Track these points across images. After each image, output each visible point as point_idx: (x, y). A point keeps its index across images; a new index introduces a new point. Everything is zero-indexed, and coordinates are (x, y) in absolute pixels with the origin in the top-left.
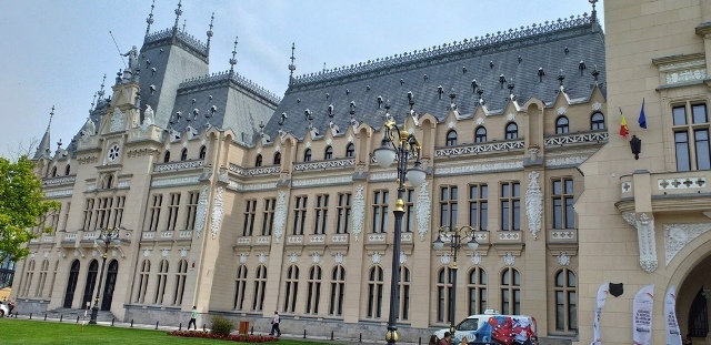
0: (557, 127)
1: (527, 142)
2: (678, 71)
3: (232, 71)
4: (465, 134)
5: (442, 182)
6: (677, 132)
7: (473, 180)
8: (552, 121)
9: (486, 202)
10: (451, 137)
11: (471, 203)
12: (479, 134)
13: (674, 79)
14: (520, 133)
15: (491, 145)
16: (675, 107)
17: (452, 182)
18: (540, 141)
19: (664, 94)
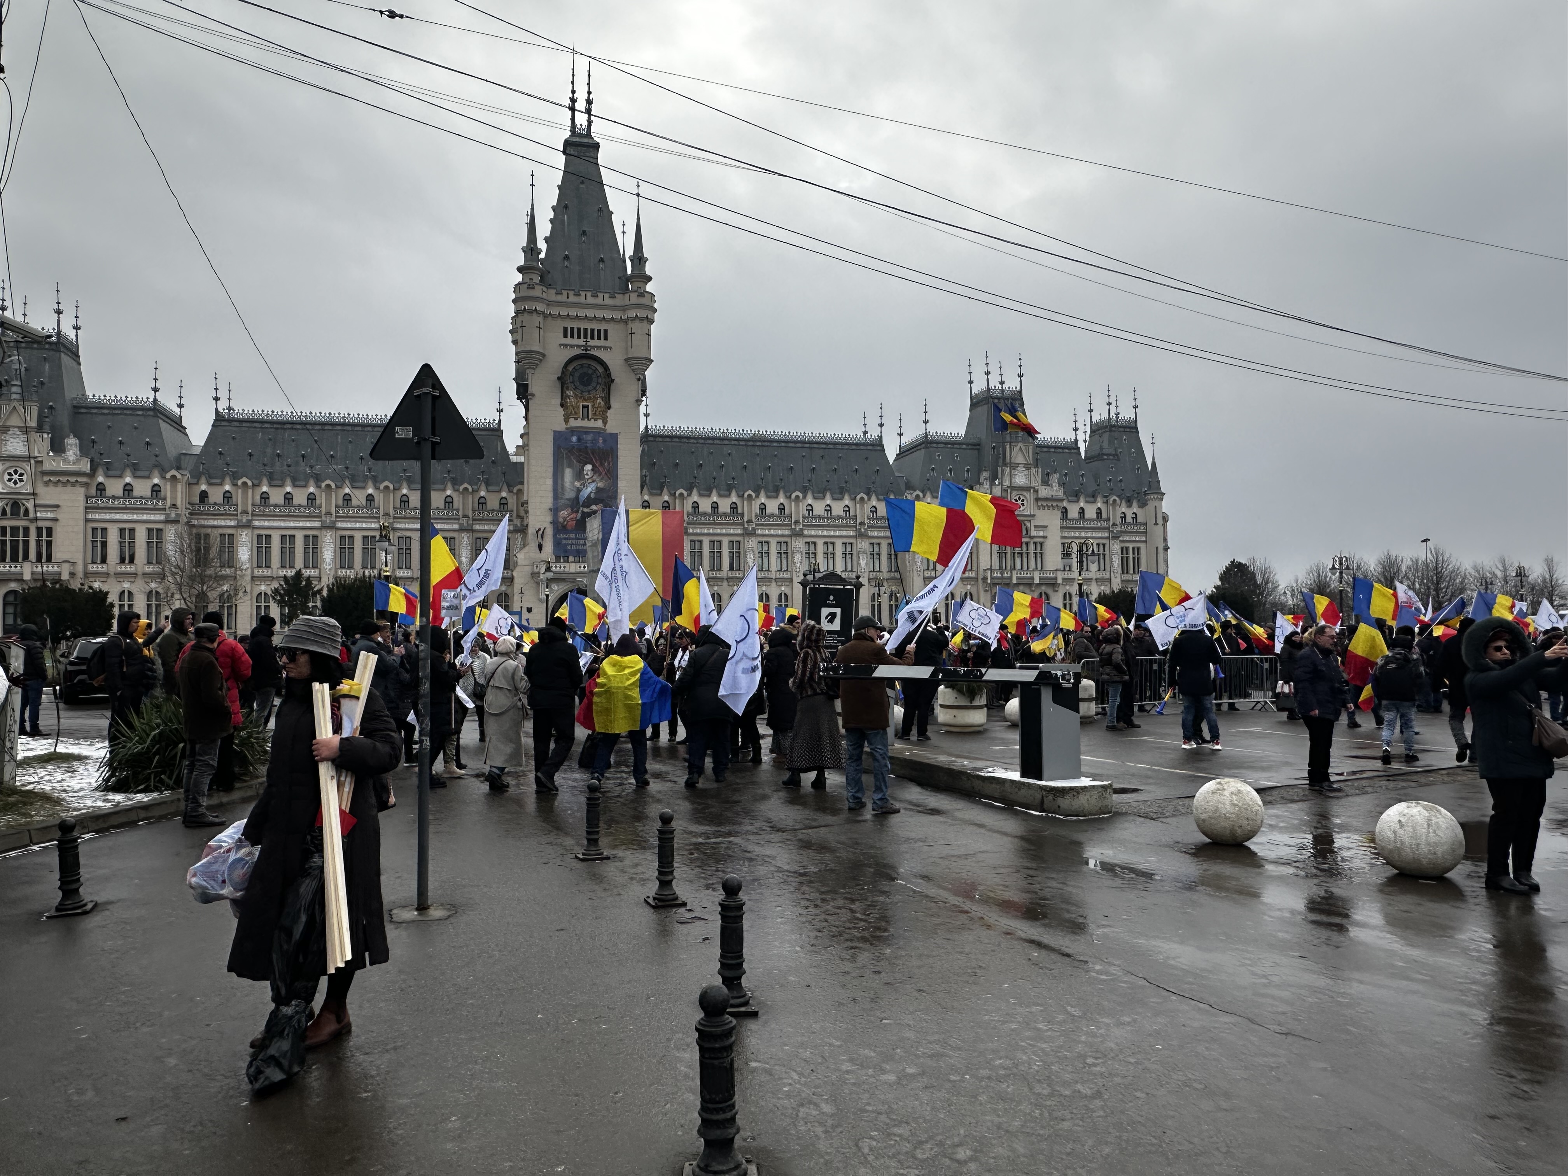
0: (479, 503)
1: (461, 513)
3: (155, 400)
5: (399, 533)
10: (404, 501)
14: (456, 505)
18: (470, 514)
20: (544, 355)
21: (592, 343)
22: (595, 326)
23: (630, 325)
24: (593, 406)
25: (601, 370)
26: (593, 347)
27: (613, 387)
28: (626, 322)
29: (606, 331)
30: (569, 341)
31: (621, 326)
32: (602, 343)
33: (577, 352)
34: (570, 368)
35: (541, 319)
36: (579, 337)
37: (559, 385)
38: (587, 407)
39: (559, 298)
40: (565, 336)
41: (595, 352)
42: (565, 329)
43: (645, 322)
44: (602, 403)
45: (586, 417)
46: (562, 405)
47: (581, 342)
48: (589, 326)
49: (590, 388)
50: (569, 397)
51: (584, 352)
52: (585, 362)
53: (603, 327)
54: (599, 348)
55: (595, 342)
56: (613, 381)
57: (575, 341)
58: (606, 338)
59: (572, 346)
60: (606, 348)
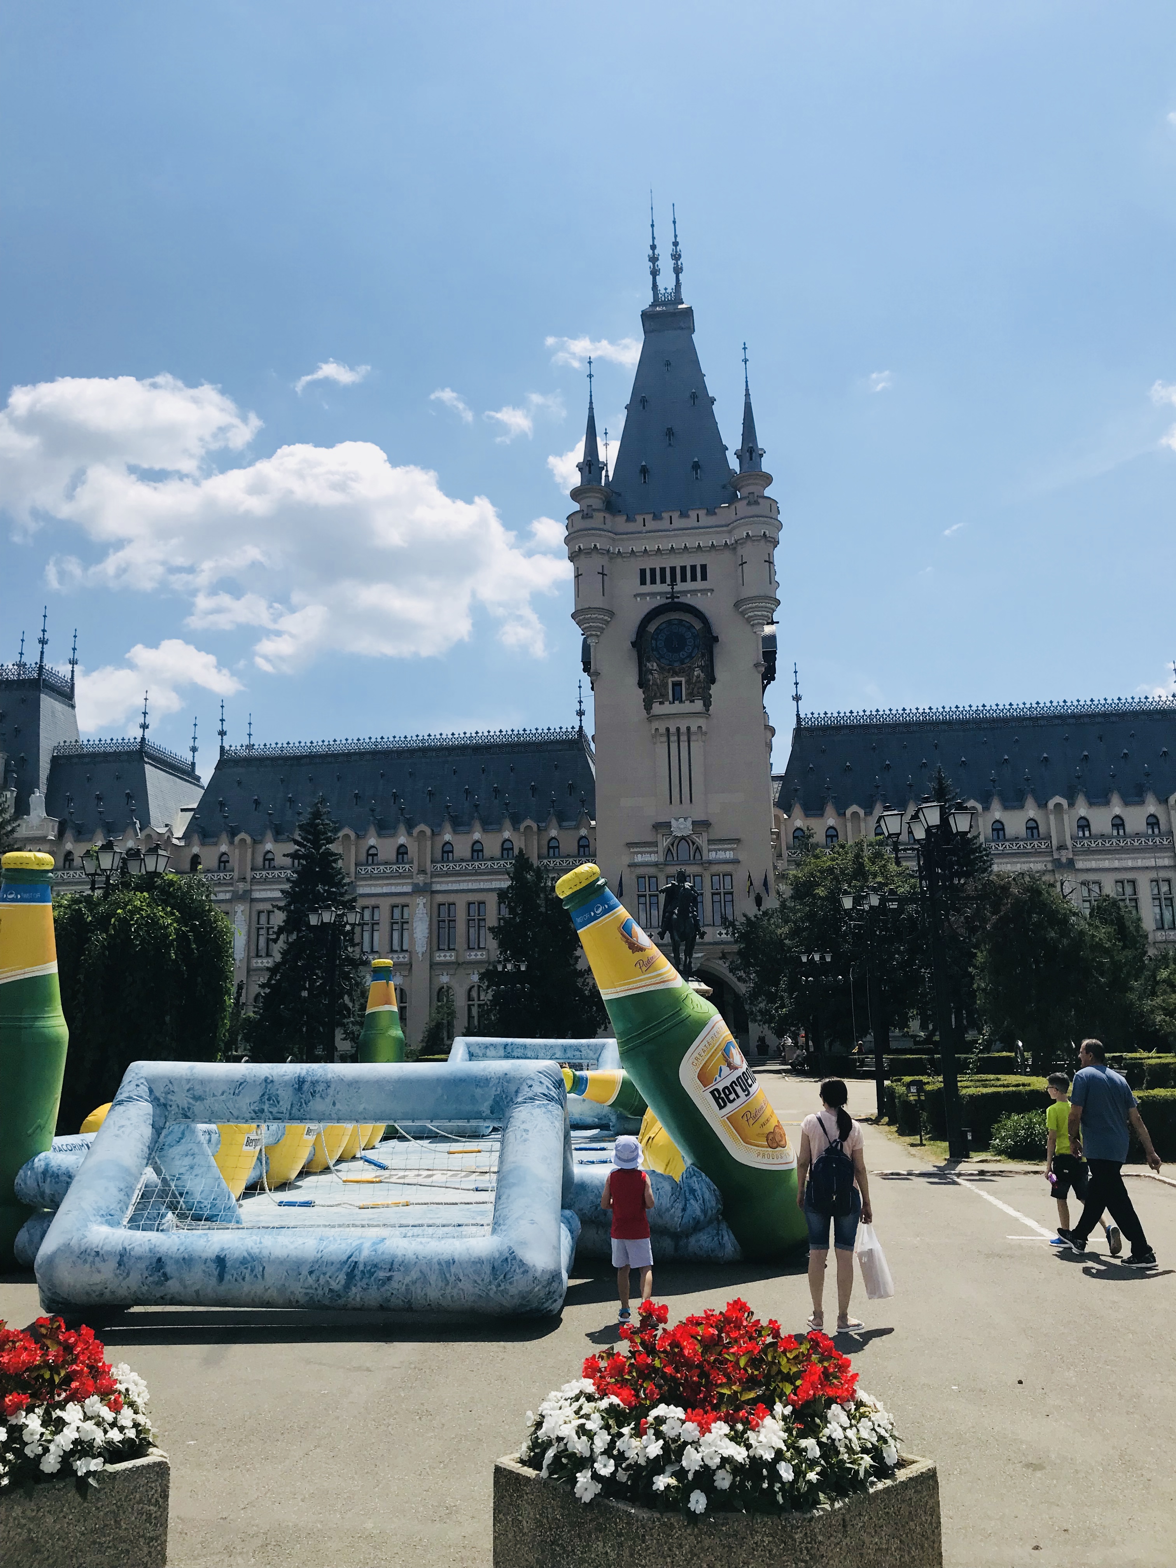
0: (549, 848)
2: (641, 853)
3: (143, 739)
4: (462, 847)
5: (440, 898)
6: (639, 896)
7: (472, 897)
8: (544, 842)
9: (484, 920)
10: (447, 850)
11: (469, 920)
12: (477, 851)
13: (639, 858)
14: (515, 852)
15: (489, 863)
16: (638, 877)
17: (451, 898)
19: (633, 869)
20: (611, 614)
21: (680, 586)
22: (687, 561)
23: (740, 551)
24: (688, 682)
25: (698, 625)
26: (685, 593)
27: (717, 649)
28: (732, 548)
29: (704, 568)
30: (648, 588)
31: (727, 555)
32: (699, 584)
33: (659, 601)
34: (652, 628)
35: (603, 560)
36: (663, 581)
37: (635, 654)
38: (679, 684)
39: (631, 527)
40: (643, 582)
41: (688, 599)
42: (643, 572)
43: (763, 542)
44: (702, 675)
45: (677, 697)
46: (640, 685)
47: (666, 588)
48: (678, 562)
49: (683, 654)
50: (651, 672)
51: (670, 600)
52: (675, 616)
53: (698, 560)
54: (694, 592)
55: (689, 585)
56: (716, 639)
57: (659, 587)
58: (704, 578)
59: (653, 595)
60: (704, 591)
